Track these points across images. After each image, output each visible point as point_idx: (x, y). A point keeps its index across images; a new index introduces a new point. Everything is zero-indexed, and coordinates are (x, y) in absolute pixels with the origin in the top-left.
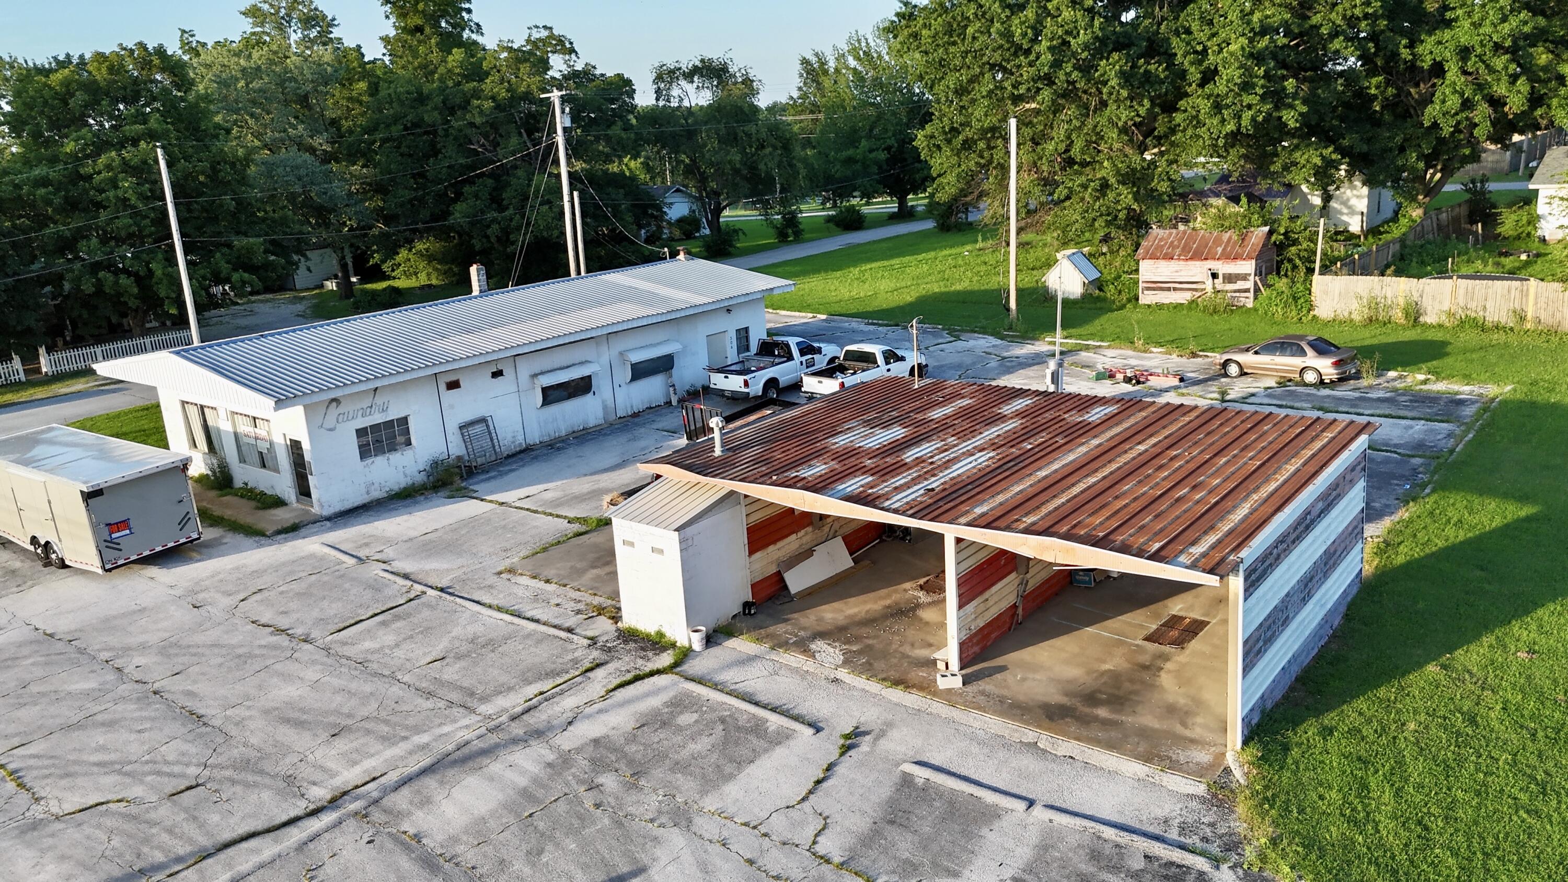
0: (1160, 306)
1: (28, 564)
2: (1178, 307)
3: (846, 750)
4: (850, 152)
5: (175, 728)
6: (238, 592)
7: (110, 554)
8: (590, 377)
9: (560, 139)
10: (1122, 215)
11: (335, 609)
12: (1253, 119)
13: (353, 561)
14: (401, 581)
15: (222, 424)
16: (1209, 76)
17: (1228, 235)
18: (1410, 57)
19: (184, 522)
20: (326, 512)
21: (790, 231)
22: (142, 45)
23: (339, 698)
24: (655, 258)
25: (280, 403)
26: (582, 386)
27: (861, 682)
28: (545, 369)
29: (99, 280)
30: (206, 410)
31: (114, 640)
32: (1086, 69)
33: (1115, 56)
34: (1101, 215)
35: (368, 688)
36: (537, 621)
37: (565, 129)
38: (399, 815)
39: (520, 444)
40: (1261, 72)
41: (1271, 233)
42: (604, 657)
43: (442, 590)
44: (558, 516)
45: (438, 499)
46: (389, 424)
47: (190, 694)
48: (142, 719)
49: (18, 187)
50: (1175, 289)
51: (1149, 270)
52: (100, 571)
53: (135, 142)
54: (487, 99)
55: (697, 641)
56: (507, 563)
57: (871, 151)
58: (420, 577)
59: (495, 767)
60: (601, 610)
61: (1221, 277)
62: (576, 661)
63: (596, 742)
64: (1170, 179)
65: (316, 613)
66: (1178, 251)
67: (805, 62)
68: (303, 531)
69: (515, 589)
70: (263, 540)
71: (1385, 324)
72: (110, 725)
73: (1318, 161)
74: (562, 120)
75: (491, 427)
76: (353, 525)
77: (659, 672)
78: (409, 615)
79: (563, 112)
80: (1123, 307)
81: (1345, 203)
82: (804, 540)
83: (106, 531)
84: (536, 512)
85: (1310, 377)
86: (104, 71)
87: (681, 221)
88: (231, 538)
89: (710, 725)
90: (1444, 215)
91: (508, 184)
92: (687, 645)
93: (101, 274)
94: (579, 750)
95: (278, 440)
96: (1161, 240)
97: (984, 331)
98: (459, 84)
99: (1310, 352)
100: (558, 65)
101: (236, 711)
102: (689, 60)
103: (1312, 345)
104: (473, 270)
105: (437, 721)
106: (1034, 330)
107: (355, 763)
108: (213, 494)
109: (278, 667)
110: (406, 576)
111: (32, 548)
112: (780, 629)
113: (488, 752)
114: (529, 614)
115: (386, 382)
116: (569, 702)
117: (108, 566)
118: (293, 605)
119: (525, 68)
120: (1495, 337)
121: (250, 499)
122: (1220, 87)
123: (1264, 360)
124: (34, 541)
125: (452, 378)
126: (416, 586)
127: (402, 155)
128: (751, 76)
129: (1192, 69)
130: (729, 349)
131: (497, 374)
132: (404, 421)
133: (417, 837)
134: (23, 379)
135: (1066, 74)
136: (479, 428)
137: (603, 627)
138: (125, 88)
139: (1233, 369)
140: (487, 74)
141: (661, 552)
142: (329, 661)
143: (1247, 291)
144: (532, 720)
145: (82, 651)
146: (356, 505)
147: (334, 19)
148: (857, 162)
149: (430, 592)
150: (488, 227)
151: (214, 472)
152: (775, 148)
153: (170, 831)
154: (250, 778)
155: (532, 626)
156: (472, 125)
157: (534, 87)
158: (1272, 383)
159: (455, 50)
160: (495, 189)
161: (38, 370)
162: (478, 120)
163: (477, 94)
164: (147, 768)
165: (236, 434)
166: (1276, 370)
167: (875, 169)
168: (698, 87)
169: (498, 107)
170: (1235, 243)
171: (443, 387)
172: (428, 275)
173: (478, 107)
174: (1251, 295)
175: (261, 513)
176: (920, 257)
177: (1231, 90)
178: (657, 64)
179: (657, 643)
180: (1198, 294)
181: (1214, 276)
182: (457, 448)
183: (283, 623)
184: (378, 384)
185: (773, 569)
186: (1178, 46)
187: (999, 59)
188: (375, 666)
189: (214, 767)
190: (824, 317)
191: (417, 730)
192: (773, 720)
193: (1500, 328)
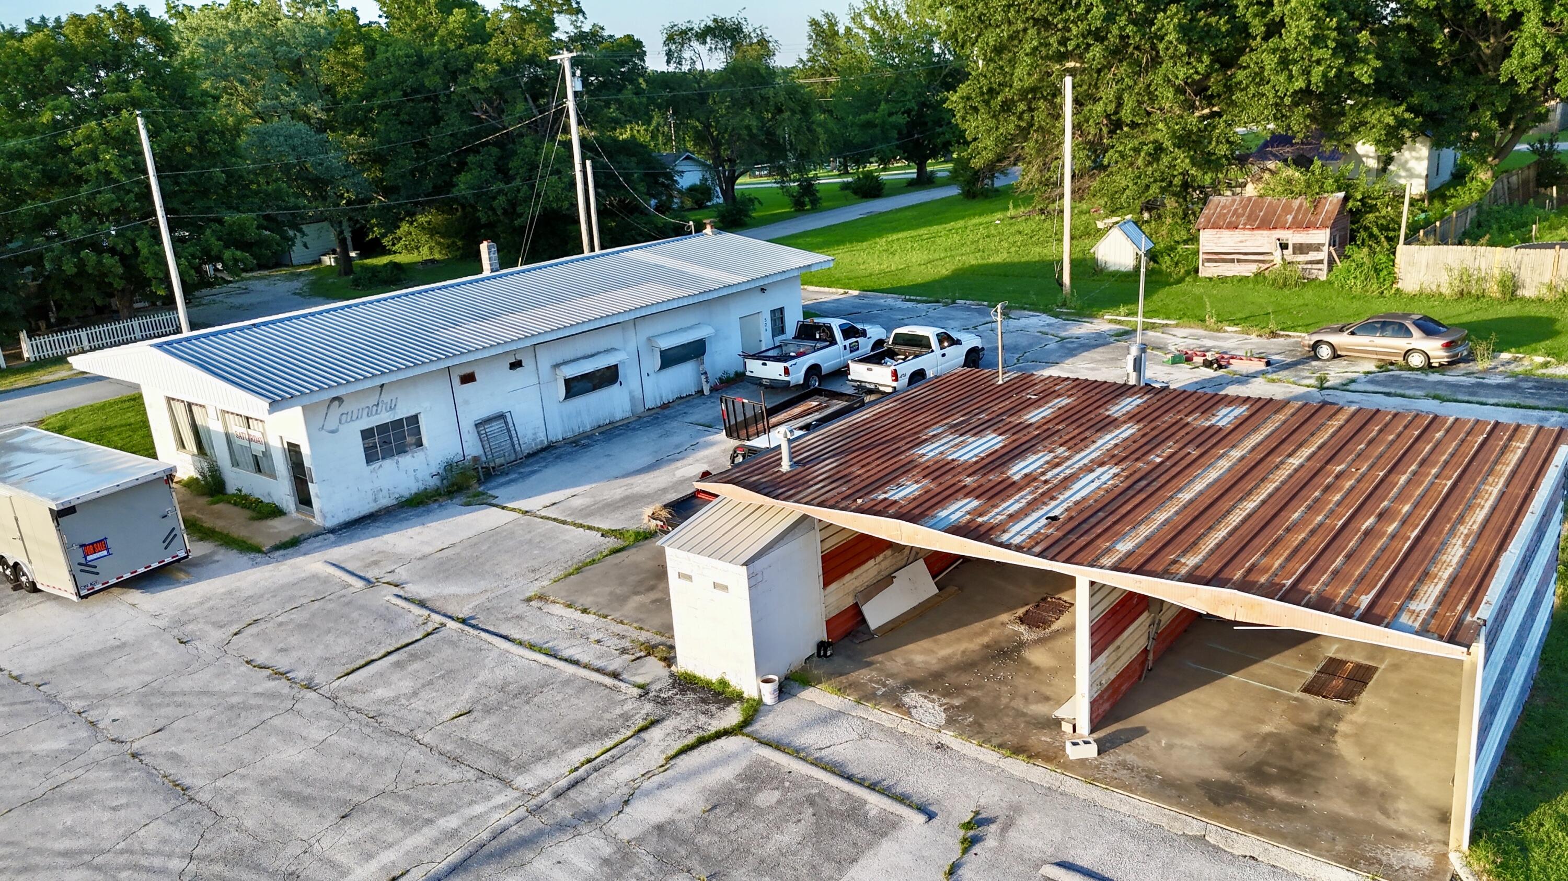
0: (1223, 280)
2: (1243, 279)
3: (970, 843)
4: (870, 116)
5: (158, 804)
6: (231, 623)
7: (85, 579)
8: (616, 366)
9: (571, 104)
10: (1177, 181)
11: (341, 645)
12: (1324, 75)
13: (360, 584)
14: (417, 610)
15: (212, 424)
16: (1275, 29)
17: (1298, 202)
19: (170, 539)
20: (330, 524)
21: (807, 199)
22: (122, 8)
23: (349, 766)
25: (275, 405)
26: (609, 376)
27: (970, 749)
28: (567, 358)
29: (81, 259)
30: (194, 408)
31: (88, 685)
32: (1142, 22)
33: (1173, 8)
34: (1155, 181)
35: (383, 751)
36: (576, 663)
37: (576, 94)
39: (542, 441)
40: (1334, 23)
41: (1346, 199)
42: (659, 712)
43: (464, 621)
44: (590, 528)
45: (453, 506)
46: (397, 424)
47: (174, 757)
48: (118, 791)
50: (1239, 261)
51: (1210, 240)
52: (75, 598)
53: (117, 111)
54: (491, 62)
55: (768, 694)
56: (536, 587)
57: (891, 114)
58: (437, 605)
59: (540, 863)
60: (650, 649)
61: (1290, 247)
62: (626, 717)
63: (661, 829)
64: (1228, 141)
65: (319, 651)
66: (1243, 220)
67: (814, 23)
68: (304, 546)
69: (548, 621)
70: (259, 558)
71: (1478, 298)
72: (79, 799)
73: (1391, 121)
74: (573, 84)
75: (511, 425)
76: (360, 539)
77: (726, 733)
78: (427, 654)
79: (574, 74)
80: (1180, 281)
81: (1404, 166)
82: (885, 564)
83: (80, 552)
84: (564, 522)
85: (1416, 360)
86: (81, 32)
87: (692, 189)
88: (223, 555)
89: (797, 806)
90: (1514, 178)
91: (514, 153)
92: (756, 697)
93: (84, 254)
94: (640, 840)
95: (276, 446)
96: (1223, 207)
98: (461, 46)
99: (1416, 332)
100: (564, 26)
101: (228, 782)
102: (701, 19)
103: (1417, 324)
104: (484, 247)
105: (467, 798)
106: (1090, 306)
107: (369, 856)
108: (204, 501)
109: (277, 722)
110: (422, 604)
112: (863, 675)
113: (531, 842)
114: (566, 653)
115: (394, 377)
116: (623, 773)
117: (83, 593)
118: (293, 640)
119: (531, 29)
121: (244, 507)
122: (1289, 39)
123: (1362, 341)
124: (2, 560)
125: (467, 371)
126: (434, 617)
127: (402, 123)
128: (766, 37)
129: (1256, 22)
130: (763, 332)
131: (516, 365)
132: (414, 420)
134: (3, 365)
135: (1119, 28)
136: (496, 426)
137: (654, 670)
138: (104, 53)
139: (1325, 352)
140: (490, 36)
141: (725, 588)
142: (337, 714)
143: (1320, 262)
144: (581, 796)
145: (51, 699)
146: (362, 514)
148: (876, 126)
149: (451, 624)
150: (494, 198)
151: (204, 476)
152: (794, 112)
155: (571, 669)
156: (476, 90)
157: (540, 49)
158: (1371, 367)
159: (456, 11)
160: (500, 158)
161: (20, 356)
162: (482, 85)
163: (480, 57)
164: (122, 859)
165: (227, 435)
166: (1376, 353)
167: (895, 134)
168: (710, 49)
169: (504, 71)
170: (1307, 210)
171: (456, 381)
172: (431, 248)
173: (482, 71)
174: (1325, 266)
175: (257, 524)
177: (1300, 44)
178: (667, 25)
179: (720, 694)
180: (1264, 266)
181: (1284, 246)
182: (473, 448)
183: (283, 663)
184: (385, 380)
185: (850, 602)
188: (390, 721)
189: (202, 859)
190: (856, 293)
191: (443, 810)
192: (875, 802)
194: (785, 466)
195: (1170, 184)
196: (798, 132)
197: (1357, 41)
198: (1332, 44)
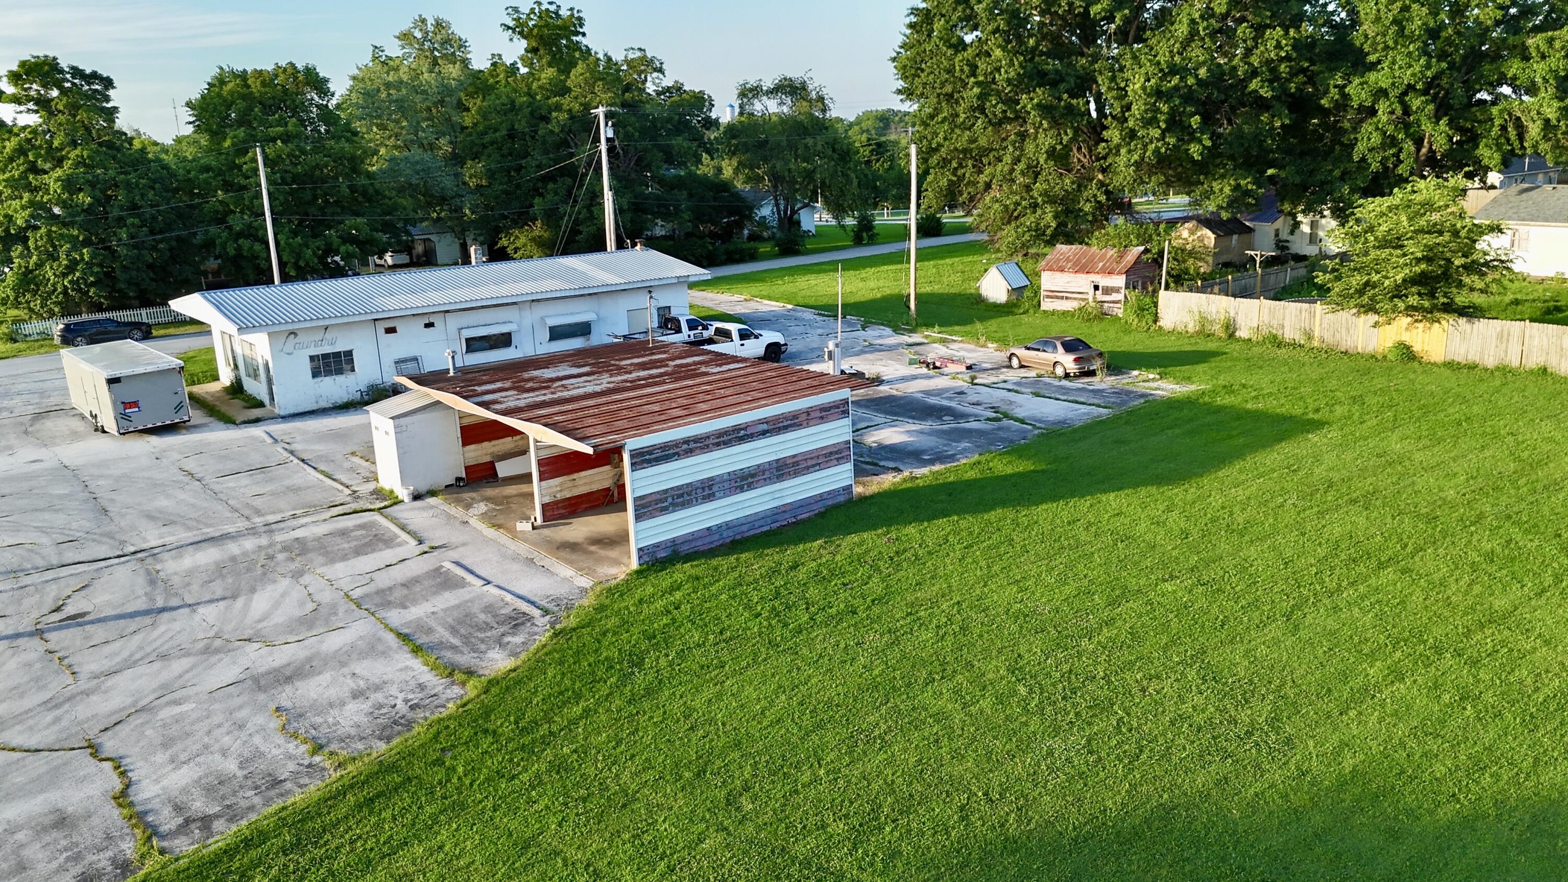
0: (1053, 313)
1: (90, 428)
2: (1065, 313)
3: (423, 554)
5: (89, 515)
6: (189, 452)
7: (124, 423)
8: (509, 334)
9: (603, 147)
11: (232, 466)
12: (1157, 151)
13: (270, 441)
14: (286, 454)
15: (237, 348)
17: (1112, 252)
19: (179, 407)
20: (282, 413)
21: (865, 235)
22: (292, 64)
23: (186, 508)
26: (504, 340)
28: (472, 325)
30: (231, 338)
31: (97, 472)
33: (1039, 90)
35: (207, 505)
37: (609, 140)
38: (160, 562)
40: (1165, 108)
41: (1145, 252)
43: (303, 461)
46: (337, 355)
47: (112, 500)
48: (77, 510)
49: (189, 172)
50: (1067, 298)
52: (118, 436)
53: (274, 140)
56: (356, 449)
58: (298, 453)
59: (231, 545)
60: (376, 478)
61: (1100, 289)
62: (332, 501)
63: (297, 539)
65: (220, 466)
66: (1069, 265)
68: (260, 423)
69: (345, 464)
70: (232, 426)
71: (1209, 336)
72: (58, 511)
75: (420, 364)
76: (294, 422)
77: (372, 510)
78: (271, 472)
79: (607, 125)
80: (1027, 312)
82: (520, 443)
83: (122, 406)
85: (1059, 371)
86: (258, 84)
88: (214, 423)
89: (367, 537)
92: (401, 499)
93: (241, 241)
94: (283, 542)
95: (260, 360)
96: (1061, 254)
97: (889, 324)
98: (548, 98)
99: (1060, 349)
101: (127, 510)
102: (770, 80)
103: (1063, 344)
104: (473, 248)
105: (225, 523)
107: (163, 538)
108: (225, 398)
109: (170, 491)
110: (292, 452)
111: (91, 419)
112: (465, 495)
113: (236, 538)
114: (336, 478)
115: (333, 322)
116: (305, 520)
117: (121, 432)
118: (211, 462)
121: (244, 401)
123: (1033, 355)
124: (91, 413)
125: (389, 324)
126: (291, 457)
128: (824, 94)
131: (429, 325)
132: (349, 354)
133: (158, 572)
136: (410, 365)
137: (368, 487)
138: (274, 98)
139: (1015, 362)
141: (388, 434)
142: (200, 490)
143: (1119, 302)
144: (275, 526)
145: (75, 476)
146: (307, 410)
147: (466, 42)
149: (295, 461)
151: (234, 384)
153: (45, 557)
154: (104, 539)
155: (331, 482)
158: (1034, 374)
163: (558, 107)
164: (58, 531)
165: (244, 357)
166: (1039, 364)
168: (778, 103)
169: (572, 118)
170: (1114, 260)
171: (381, 331)
174: (1121, 306)
175: (244, 410)
178: (740, 83)
179: (389, 496)
180: (1083, 304)
183: (196, 470)
184: (327, 322)
185: (488, 459)
188: (222, 495)
189: (92, 533)
190: (790, 307)
191: (211, 526)
192: (403, 538)
193: (1294, 345)
194: (452, 373)
195: (1044, 234)
197: (1190, 126)
198: (1163, 125)
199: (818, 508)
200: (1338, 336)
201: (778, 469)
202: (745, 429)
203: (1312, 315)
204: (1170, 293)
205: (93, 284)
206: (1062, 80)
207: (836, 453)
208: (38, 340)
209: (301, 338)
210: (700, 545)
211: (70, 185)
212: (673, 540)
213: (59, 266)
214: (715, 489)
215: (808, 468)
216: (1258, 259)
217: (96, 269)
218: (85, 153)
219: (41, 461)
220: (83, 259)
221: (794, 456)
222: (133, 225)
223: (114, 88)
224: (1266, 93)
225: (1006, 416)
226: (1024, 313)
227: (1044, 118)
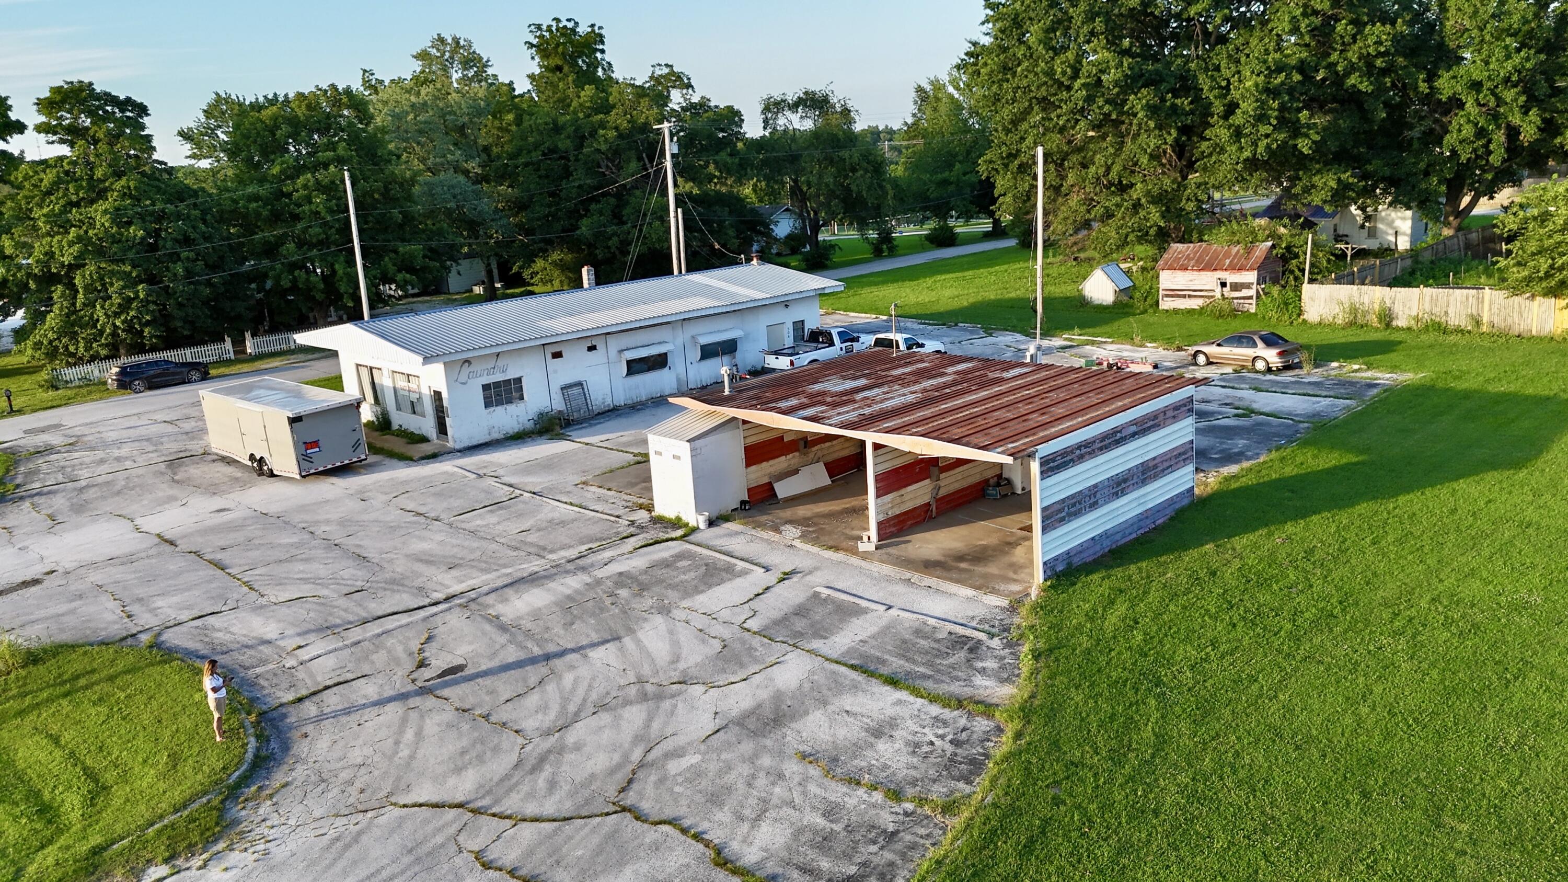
0: (1176, 311)
1: (247, 474)
2: (1190, 312)
3: (781, 580)
4: (947, 174)
5: (350, 563)
6: (392, 492)
7: (306, 465)
8: (666, 354)
9: (668, 164)
10: (1152, 231)
11: (458, 504)
12: (1268, 147)
13: (474, 476)
14: (506, 488)
15: (384, 381)
16: (1231, 108)
17: (1236, 249)
18: (1428, 91)
19: (356, 445)
20: (458, 447)
21: (885, 248)
22: (333, 87)
23: (455, 550)
24: (734, 263)
25: (427, 360)
26: (659, 362)
27: (808, 547)
28: (631, 345)
29: (294, 277)
30: (374, 370)
31: (308, 517)
32: (1117, 103)
33: (1144, 91)
35: (475, 545)
36: (597, 512)
37: (673, 156)
38: (488, 606)
39: (609, 405)
40: (1276, 105)
41: (1273, 246)
42: (638, 531)
43: (535, 493)
44: (627, 452)
45: (539, 440)
46: (507, 383)
47: (359, 546)
48: (327, 558)
49: (235, 202)
50: (1190, 296)
51: (1168, 280)
52: (298, 477)
53: (326, 166)
54: (612, 128)
55: (700, 521)
56: (584, 479)
57: (965, 174)
58: (520, 486)
59: (552, 585)
60: (641, 507)
61: (1228, 285)
62: (618, 533)
63: (621, 574)
64: (1197, 200)
65: (445, 505)
66: (1192, 263)
67: (920, 90)
68: (440, 458)
69: (586, 494)
70: (411, 463)
71: (1362, 327)
72: (306, 560)
73: (1333, 184)
74: (670, 148)
75: (586, 391)
76: (478, 455)
77: (672, 539)
78: (509, 507)
79: (671, 140)
80: (1145, 312)
81: (1390, 224)
82: (793, 462)
84: (611, 449)
85: (1260, 365)
86: (304, 107)
88: (387, 461)
89: (699, 566)
90: (1474, 235)
91: (628, 203)
92: (695, 525)
93: (297, 273)
94: (607, 578)
95: (425, 391)
96: (1179, 253)
97: (1014, 329)
98: (589, 116)
99: (1260, 344)
100: (676, 99)
101: (388, 555)
102: (793, 93)
103: (1262, 338)
104: (585, 270)
105: (518, 562)
106: (1056, 329)
107: (462, 582)
108: (377, 433)
109: (417, 533)
110: (511, 486)
111: (249, 463)
112: (763, 518)
113: (549, 577)
114: (591, 507)
115: (505, 348)
116: (608, 554)
117: (304, 474)
118: (429, 500)
119: (645, 102)
120: (1453, 338)
121: (403, 437)
122: (1238, 119)
123: (1225, 350)
124: (252, 457)
125: (556, 349)
126: (517, 491)
127: (540, 177)
128: (849, 106)
129: (1217, 103)
130: (786, 338)
131: (592, 348)
132: (519, 380)
133: (497, 617)
134: (233, 357)
135: (1099, 107)
136: (576, 391)
137: (642, 516)
138: (319, 122)
139: (1201, 359)
140: (613, 107)
141: (679, 458)
142: (451, 530)
143: (1251, 298)
144: (580, 562)
145: (286, 523)
146: (481, 442)
147: (488, 61)
148: (951, 183)
149: (526, 494)
150: (610, 239)
151: (379, 419)
152: (866, 171)
153: (345, 610)
154: (396, 588)
155: (593, 514)
156: (598, 151)
157: (651, 118)
158: (1229, 370)
159: (587, 87)
160: (617, 206)
161: (244, 351)
162: (603, 147)
163: (603, 125)
164: (330, 582)
165: (395, 389)
166: (1234, 359)
167: (968, 190)
168: (801, 117)
169: (621, 136)
170: (1242, 256)
171: (549, 356)
172: (561, 282)
173: (604, 136)
174: (1254, 301)
175: (411, 446)
176: (993, 270)
178: (764, 97)
179: (677, 523)
180: (1209, 301)
182: (558, 404)
183: (422, 510)
184: (499, 350)
185: (766, 480)
186: (1204, 82)
187: (1045, 94)
188: (482, 534)
189: (373, 582)
190: (883, 317)
191: (505, 566)
192: (741, 565)
193: (1459, 331)
194: (727, 392)
196: (869, 188)
197: (1298, 120)
198: (1274, 122)
199: (1170, 512)
200: (1509, 321)
201: (1143, 473)
202: (1120, 432)
203: (1480, 301)
204: (1315, 287)
205: (148, 323)
206: (1162, 81)
207: (1184, 453)
208: (80, 387)
209: (475, 367)
210: (1088, 557)
211: (119, 218)
212: (1068, 553)
213: (112, 305)
214: (1098, 495)
215: (1163, 470)
216: (1349, 253)
217: (152, 307)
218: (132, 184)
219: (228, 510)
220: (137, 297)
221: (1154, 459)
222: (188, 258)
223: (148, 115)
224: (1365, 86)
225: (1253, 412)
226: (1142, 313)
227: (1150, 119)
